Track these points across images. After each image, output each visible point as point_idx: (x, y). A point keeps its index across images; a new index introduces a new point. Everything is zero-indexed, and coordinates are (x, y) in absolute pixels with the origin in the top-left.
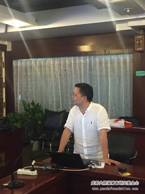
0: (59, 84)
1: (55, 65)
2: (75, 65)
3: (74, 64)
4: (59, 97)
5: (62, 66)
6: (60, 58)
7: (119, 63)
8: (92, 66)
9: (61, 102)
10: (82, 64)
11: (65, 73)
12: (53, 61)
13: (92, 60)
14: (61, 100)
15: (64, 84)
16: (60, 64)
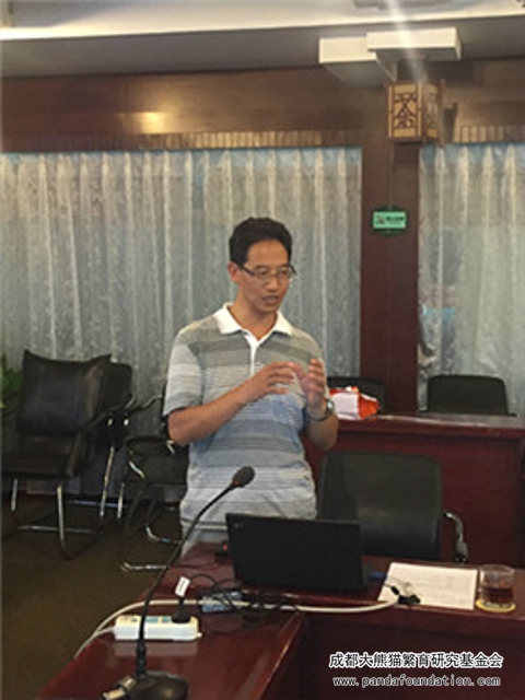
0: (73, 256)
1: (54, 180)
2: (137, 182)
3: (134, 178)
4: (71, 305)
5: (83, 184)
6: (75, 157)
7: (307, 180)
8: (206, 190)
9: (77, 323)
10: (166, 181)
11: (96, 214)
12: (47, 167)
13: (207, 167)
14: (77, 314)
15: (90, 256)
16: (77, 179)
